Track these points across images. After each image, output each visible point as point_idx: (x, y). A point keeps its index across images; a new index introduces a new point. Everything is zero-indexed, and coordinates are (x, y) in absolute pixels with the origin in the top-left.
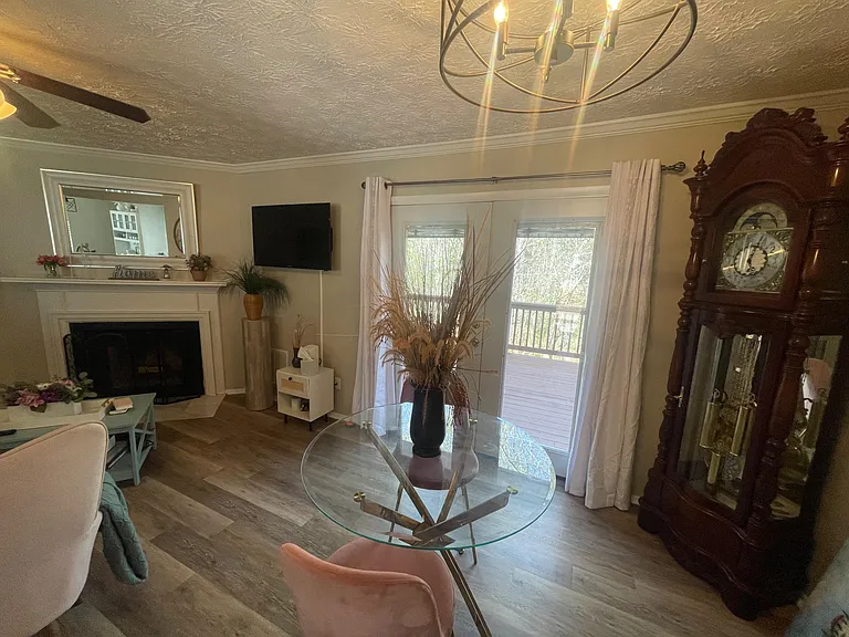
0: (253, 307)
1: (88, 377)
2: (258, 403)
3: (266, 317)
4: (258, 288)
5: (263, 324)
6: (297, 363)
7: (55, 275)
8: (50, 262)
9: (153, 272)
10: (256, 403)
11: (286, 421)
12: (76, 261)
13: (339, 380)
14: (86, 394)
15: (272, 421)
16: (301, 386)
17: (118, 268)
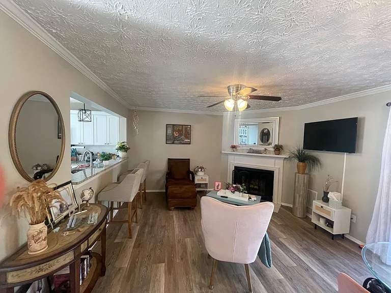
0: (301, 168)
1: (245, 186)
2: (299, 213)
3: (307, 174)
4: (305, 159)
5: (306, 177)
6: (326, 199)
7: (234, 151)
8: (233, 147)
9: (261, 151)
10: (298, 213)
11: (316, 228)
12: (239, 147)
13: (354, 217)
14: (244, 191)
15: (306, 225)
16: (329, 213)
17: (250, 149)
